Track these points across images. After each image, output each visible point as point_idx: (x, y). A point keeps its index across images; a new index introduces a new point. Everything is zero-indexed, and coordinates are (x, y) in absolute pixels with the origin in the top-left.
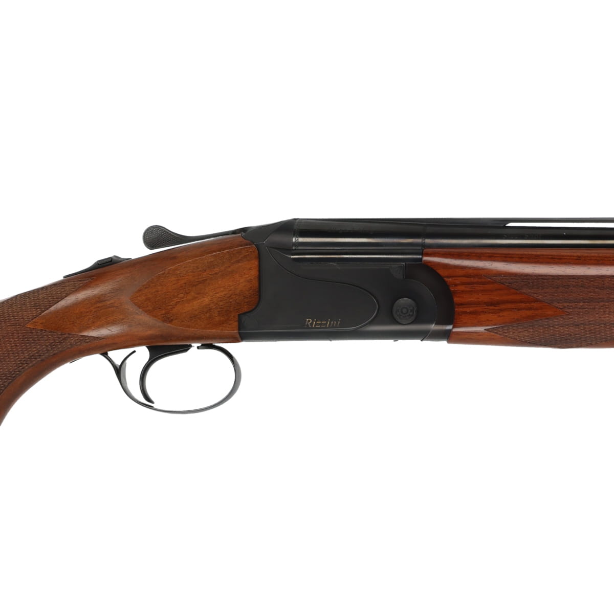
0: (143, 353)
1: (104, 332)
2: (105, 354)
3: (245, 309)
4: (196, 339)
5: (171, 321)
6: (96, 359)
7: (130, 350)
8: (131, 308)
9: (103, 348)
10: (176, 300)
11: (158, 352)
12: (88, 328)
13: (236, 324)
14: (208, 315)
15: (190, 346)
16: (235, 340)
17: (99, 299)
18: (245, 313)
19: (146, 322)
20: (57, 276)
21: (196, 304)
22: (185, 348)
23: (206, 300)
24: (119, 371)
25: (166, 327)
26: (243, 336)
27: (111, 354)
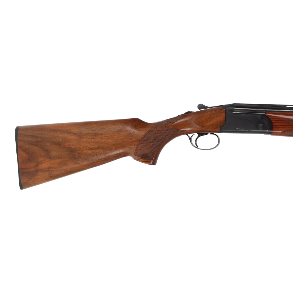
0: (196, 135)
1: (187, 129)
2: (187, 135)
3: (222, 125)
4: (209, 132)
5: (203, 127)
6: (185, 136)
7: (193, 134)
8: (194, 124)
9: (187, 133)
10: (205, 122)
11: (200, 135)
12: (183, 128)
13: (219, 128)
14: (212, 126)
15: (208, 133)
16: (219, 132)
17: (186, 121)
18: (221, 126)
19: (198, 127)
20: (176, 115)
21: (210, 123)
22: (207, 134)
23: (212, 122)
24: (190, 139)
25: (202, 129)
26: (221, 131)
27: (189, 135)
